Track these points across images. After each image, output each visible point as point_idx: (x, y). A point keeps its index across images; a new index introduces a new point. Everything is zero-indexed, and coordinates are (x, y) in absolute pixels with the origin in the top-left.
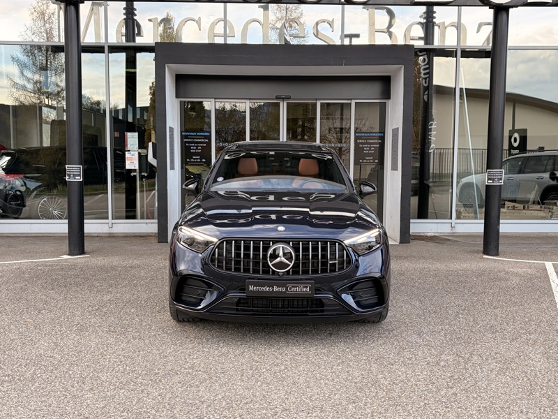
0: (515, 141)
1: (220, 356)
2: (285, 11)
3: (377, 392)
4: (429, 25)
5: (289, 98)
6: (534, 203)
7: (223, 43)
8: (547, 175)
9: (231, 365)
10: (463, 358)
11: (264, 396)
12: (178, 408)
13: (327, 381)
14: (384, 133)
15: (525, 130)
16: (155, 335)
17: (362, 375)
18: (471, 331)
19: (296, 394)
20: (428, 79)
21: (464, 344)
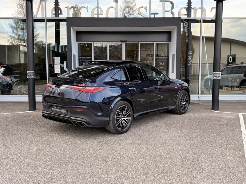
0: (230, 60)
1: (90, 154)
3: (157, 170)
4: (189, 9)
5: (126, 41)
6: (236, 87)
7: (97, 17)
8: (242, 75)
9: (94, 158)
10: (197, 155)
11: (107, 172)
12: (69, 177)
13: (135, 166)
14: (168, 56)
15: (235, 55)
16: (62, 146)
17: (151, 163)
18: (202, 144)
19: (121, 171)
20: (188, 33)
21: (198, 149)
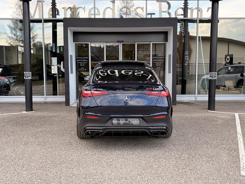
0: (228, 60)
1: (85, 155)
2: (126, 3)
3: (151, 171)
4: (185, 9)
5: (123, 42)
7: (94, 17)
8: (239, 75)
9: (89, 159)
10: (192, 156)
11: (101, 173)
12: (63, 178)
13: (130, 166)
14: (165, 57)
15: (232, 55)
16: (58, 146)
17: (146, 163)
18: (197, 144)
19: (115, 172)
20: (184, 33)
21: (193, 149)
